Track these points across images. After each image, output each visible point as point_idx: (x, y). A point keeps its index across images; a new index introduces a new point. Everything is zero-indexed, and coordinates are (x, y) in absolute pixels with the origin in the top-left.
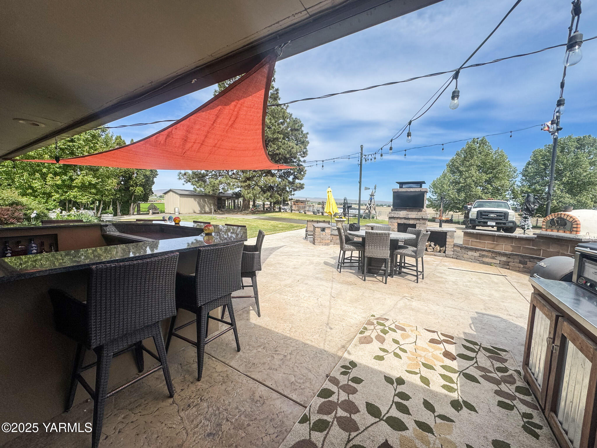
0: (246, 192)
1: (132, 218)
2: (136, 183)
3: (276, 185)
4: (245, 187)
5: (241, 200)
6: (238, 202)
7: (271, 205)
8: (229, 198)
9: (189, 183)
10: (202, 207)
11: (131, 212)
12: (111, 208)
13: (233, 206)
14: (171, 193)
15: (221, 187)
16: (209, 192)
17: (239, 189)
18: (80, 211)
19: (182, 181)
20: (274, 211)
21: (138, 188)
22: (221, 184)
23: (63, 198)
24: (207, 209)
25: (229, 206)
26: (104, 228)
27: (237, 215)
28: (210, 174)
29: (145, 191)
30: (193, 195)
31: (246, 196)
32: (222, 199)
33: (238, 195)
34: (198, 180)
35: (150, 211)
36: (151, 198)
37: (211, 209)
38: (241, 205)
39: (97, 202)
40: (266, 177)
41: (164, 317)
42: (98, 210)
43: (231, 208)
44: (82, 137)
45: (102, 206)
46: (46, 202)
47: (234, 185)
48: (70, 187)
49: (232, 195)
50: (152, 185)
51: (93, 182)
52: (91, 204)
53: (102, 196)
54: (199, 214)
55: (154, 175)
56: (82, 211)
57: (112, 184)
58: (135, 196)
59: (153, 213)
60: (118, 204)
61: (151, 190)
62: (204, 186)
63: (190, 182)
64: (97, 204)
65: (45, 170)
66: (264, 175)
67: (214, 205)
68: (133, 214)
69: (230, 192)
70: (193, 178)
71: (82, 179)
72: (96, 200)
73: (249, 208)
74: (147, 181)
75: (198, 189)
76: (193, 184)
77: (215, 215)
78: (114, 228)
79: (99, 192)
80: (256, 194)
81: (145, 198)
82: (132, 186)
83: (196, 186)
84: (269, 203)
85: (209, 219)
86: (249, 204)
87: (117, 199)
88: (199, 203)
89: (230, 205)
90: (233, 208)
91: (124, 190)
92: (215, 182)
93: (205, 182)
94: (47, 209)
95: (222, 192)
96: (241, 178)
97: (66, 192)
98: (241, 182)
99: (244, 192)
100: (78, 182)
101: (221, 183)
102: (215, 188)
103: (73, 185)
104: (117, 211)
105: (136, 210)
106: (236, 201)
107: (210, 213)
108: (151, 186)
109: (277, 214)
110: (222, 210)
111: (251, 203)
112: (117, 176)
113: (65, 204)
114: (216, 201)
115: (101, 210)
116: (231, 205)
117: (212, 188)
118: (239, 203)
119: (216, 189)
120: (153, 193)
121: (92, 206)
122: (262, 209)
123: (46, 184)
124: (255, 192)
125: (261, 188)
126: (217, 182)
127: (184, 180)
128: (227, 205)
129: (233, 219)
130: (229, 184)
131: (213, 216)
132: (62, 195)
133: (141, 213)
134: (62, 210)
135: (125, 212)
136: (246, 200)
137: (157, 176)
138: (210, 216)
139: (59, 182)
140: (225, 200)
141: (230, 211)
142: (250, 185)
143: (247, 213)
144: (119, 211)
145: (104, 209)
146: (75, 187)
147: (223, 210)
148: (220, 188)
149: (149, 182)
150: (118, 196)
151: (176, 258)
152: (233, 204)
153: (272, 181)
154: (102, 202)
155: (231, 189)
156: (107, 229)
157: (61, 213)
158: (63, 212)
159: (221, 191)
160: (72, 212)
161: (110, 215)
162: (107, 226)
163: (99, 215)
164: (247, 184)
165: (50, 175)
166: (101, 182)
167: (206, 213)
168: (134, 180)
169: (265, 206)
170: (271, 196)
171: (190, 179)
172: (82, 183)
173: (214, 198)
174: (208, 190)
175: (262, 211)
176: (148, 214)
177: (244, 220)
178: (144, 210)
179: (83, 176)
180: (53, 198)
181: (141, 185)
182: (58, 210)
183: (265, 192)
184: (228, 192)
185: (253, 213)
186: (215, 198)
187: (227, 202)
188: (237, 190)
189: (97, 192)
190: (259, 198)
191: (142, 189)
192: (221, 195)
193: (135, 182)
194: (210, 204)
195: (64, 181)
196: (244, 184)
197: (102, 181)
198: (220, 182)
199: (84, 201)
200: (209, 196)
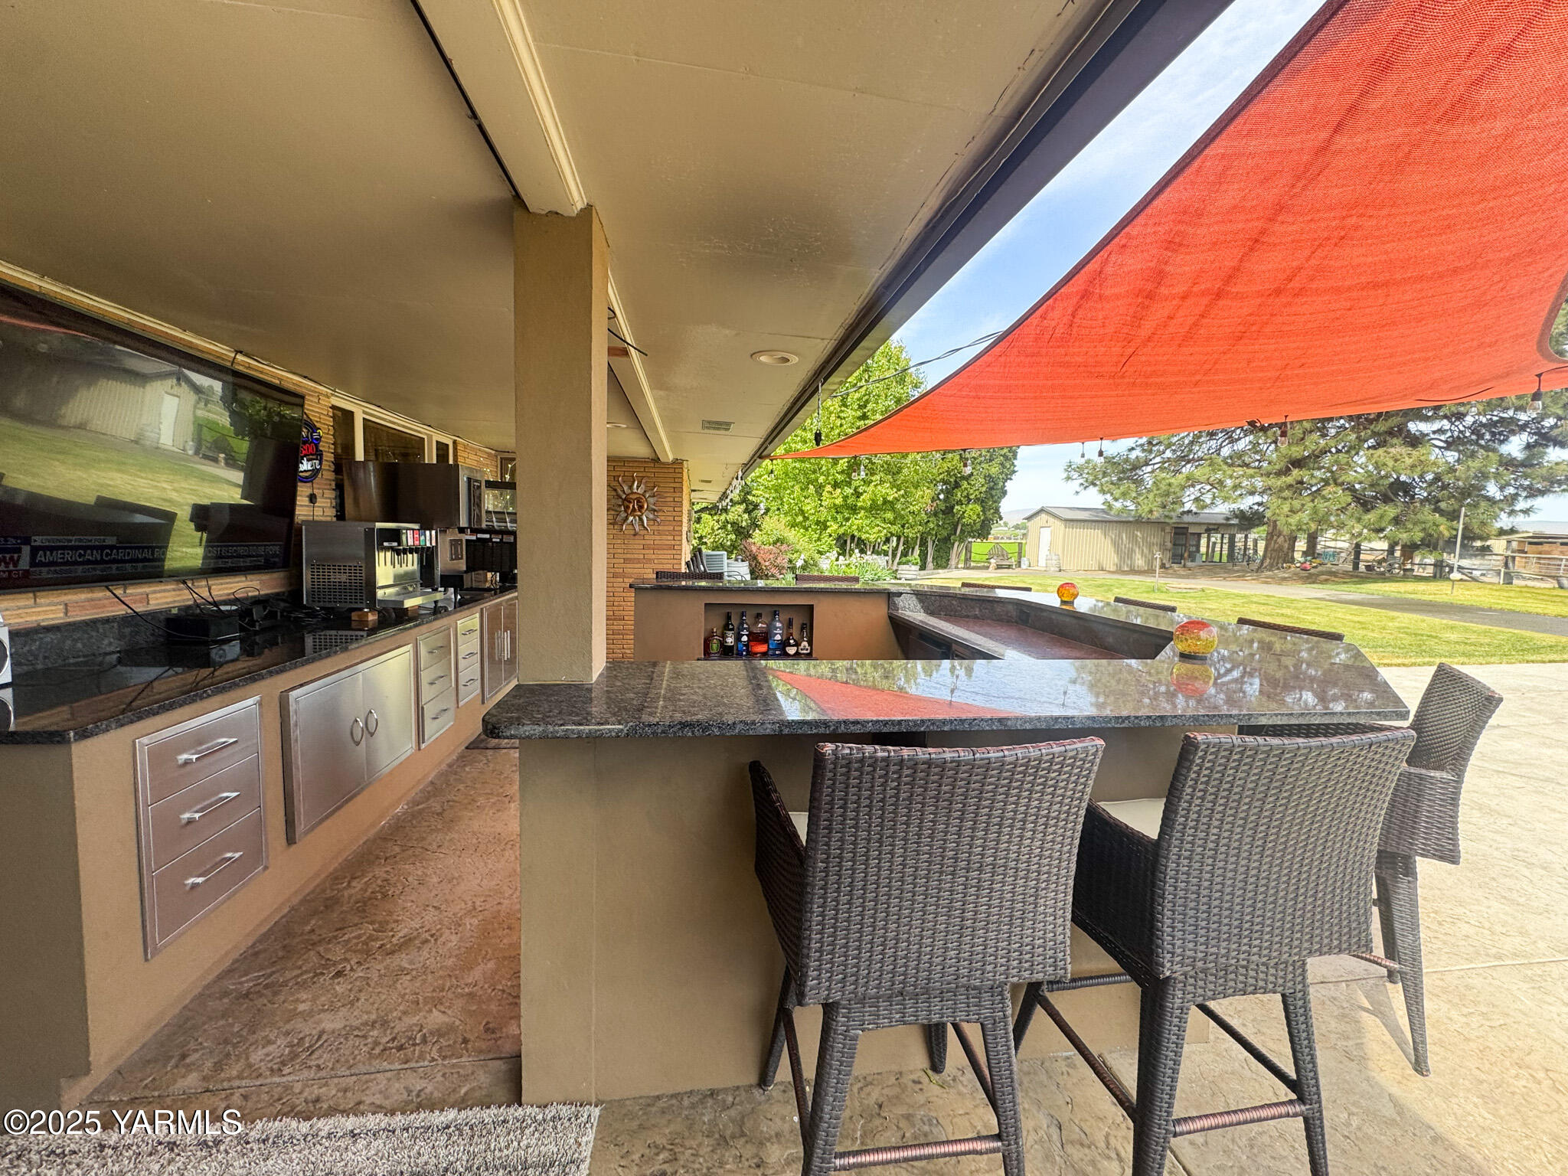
0: (1286, 508)
1: (950, 578)
2: (967, 496)
3: (1429, 477)
4: (1281, 490)
5: (1258, 534)
6: (1246, 542)
7: (1391, 551)
8: (1211, 528)
9: (1093, 490)
10: (1125, 555)
11: (953, 562)
12: (917, 551)
13: (1225, 552)
14: (1043, 516)
15: (1192, 493)
16: (1151, 511)
17: (1257, 499)
18: (866, 557)
19: (1075, 485)
20: (1407, 576)
21: (970, 506)
22: (1193, 486)
23: (841, 531)
24: (1140, 562)
25: (1209, 555)
26: (896, 599)
27: (1241, 583)
28: (1158, 459)
29: (984, 514)
30: (1101, 521)
31: (1282, 520)
32: (1191, 530)
33: (1248, 520)
34: (1120, 479)
35: (992, 561)
36: (996, 530)
37: (1150, 562)
38: (1256, 551)
39: (895, 539)
40: (1381, 451)
41: (1026, 974)
42: (894, 556)
43: (1217, 558)
44: (880, 406)
45: (901, 548)
46: (819, 539)
47: (1236, 487)
48: (854, 510)
49: (1228, 519)
50: (1000, 498)
51: (890, 498)
52: (885, 543)
53: (903, 526)
54: (1113, 572)
55: (1006, 475)
56: (869, 557)
57: (923, 499)
58: (963, 525)
59: (999, 567)
60: (930, 544)
61: (997, 511)
62: (1134, 495)
63: (1095, 485)
64: (894, 544)
65: (821, 479)
66: (1371, 442)
67: (1163, 548)
68: (956, 568)
69: (1222, 509)
70: (1105, 474)
71: (873, 491)
72: (892, 535)
73: (1292, 561)
74: (992, 489)
75: (1118, 505)
76: (1103, 492)
77: (1162, 581)
78: (913, 601)
79: (898, 516)
80: (1329, 513)
81: (983, 530)
82: (960, 503)
83: (1112, 494)
84: (1385, 545)
85: (1143, 589)
86: (1292, 548)
87: (929, 533)
88: (1116, 545)
89: (1213, 551)
90: (1225, 559)
91: (943, 512)
92: (1173, 480)
93: (1138, 482)
94: (820, 553)
95: (1189, 512)
96: (1265, 464)
97: (847, 519)
98: (1268, 475)
99: (1278, 509)
100: (865, 500)
101: (1192, 481)
102: (1170, 497)
103: (859, 504)
104: (926, 558)
105: (963, 557)
106: (1239, 537)
107: (1150, 571)
108: (997, 502)
109: (1421, 586)
110: (1184, 566)
111: (1301, 545)
112: (933, 482)
113: (846, 541)
114: (1168, 538)
115: (899, 555)
116: (1218, 548)
117: (1159, 500)
118: (1250, 544)
119: (1174, 503)
120: (1001, 518)
121: (885, 548)
122: (1350, 567)
123: (821, 506)
124: (1322, 506)
125: (1351, 489)
126: (1180, 478)
127: (1082, 481)
128: (1203, 549)
129: (1227, 596)
130: (1221, 482)
131: (1158, 580)
132: (841, 526)
133: (973, 564)
134: (839, 554)
135: (942, 562)
136: (1280, 534)
137: (1013, 477)
138: (1149, 581)
139: (839, 501)
140: (1199, 535)
141: (1213, 567)
142: (1301, 482)
143: (1284, 579)
144: (930, 559)
145: (905, 554)
146: (862, 508)
147: (1189, 564)
148: (1184, 501)
149: (994, 492)
150: (931, 525)
151: (1092, 762)
152: (1226, 547)
153: (1409, 461)
154: (902, 540)
155: (1226, 499)
156: (900, 601)
157: (837, 560)
158: (841, 557)
159: (1187, 506)
160: (853, 559)
161: (914, 568)
162: (900, 594)
163: (895, 568)
164: (1289, 480)
165: (828, 488)
166: (903, 496)
167: (1133, 571)
168: (966, 489)
169: (1362, 557)
170: (1396, 521)
171: (1096, 478)
172: (873, 500)
173: (1163, 530)
174: (1150, 507)
175: (1346, 573)
176: (988, 567)
177: (1271, 601)
178: (978, 558)
179: (876, 486)
180: (829, 530)
181: (977, 500)
182: (833, 555)
183: (1366, 505)
184: (1216, 510)
185: (1309, 577)
186: (1168, 529)
187: (1203, 541)
188: (1247, 503)
189: (895, 518)
190: (1341, 526)
191: (979, 508)
192: (1187, 519)
193: (965, 494)
194: (1150, 546)
195: (845, 498)
196: (1274, 482)
197: (906, 495)
198: (1188, 479)
199: (872, 538)
200: (1149, 522)
